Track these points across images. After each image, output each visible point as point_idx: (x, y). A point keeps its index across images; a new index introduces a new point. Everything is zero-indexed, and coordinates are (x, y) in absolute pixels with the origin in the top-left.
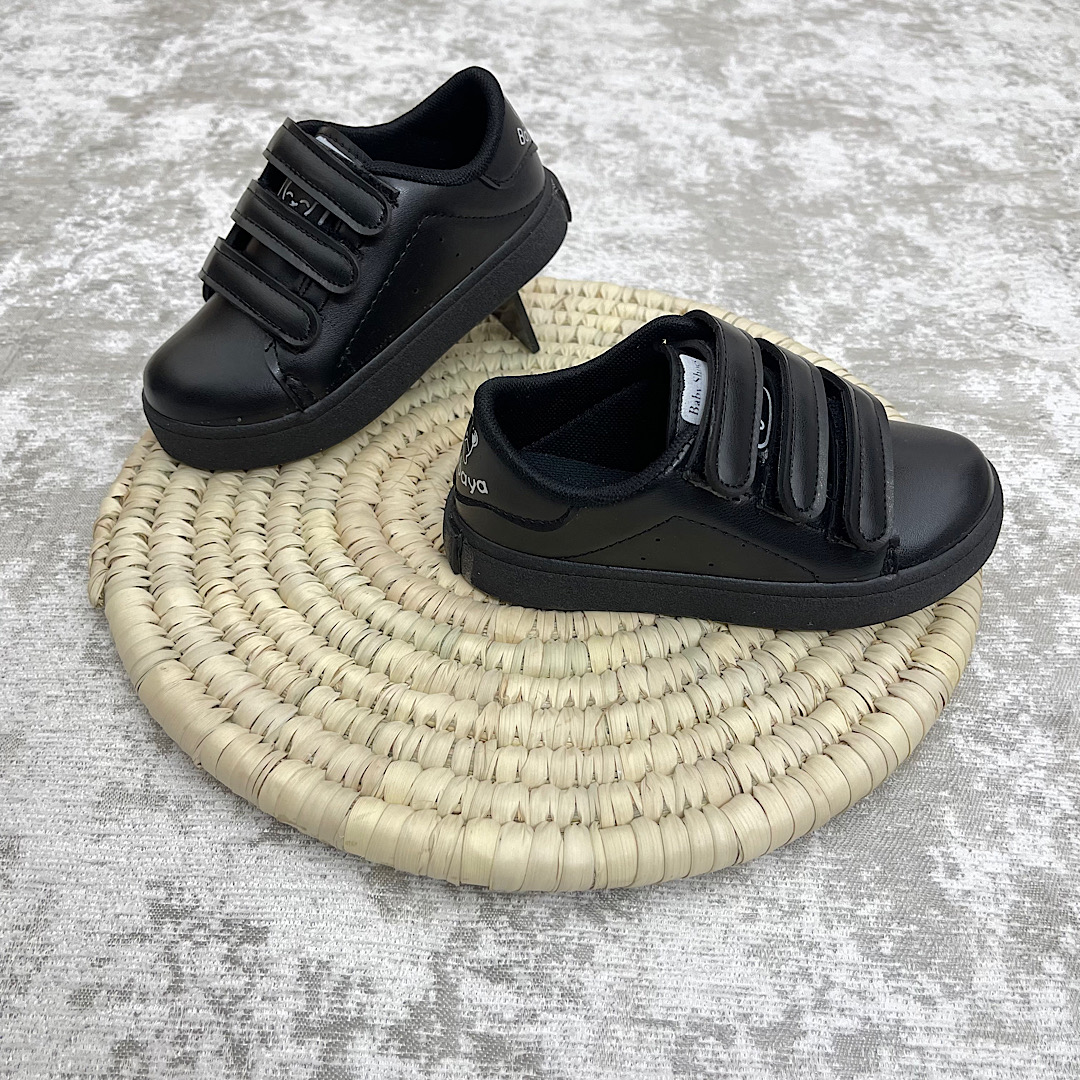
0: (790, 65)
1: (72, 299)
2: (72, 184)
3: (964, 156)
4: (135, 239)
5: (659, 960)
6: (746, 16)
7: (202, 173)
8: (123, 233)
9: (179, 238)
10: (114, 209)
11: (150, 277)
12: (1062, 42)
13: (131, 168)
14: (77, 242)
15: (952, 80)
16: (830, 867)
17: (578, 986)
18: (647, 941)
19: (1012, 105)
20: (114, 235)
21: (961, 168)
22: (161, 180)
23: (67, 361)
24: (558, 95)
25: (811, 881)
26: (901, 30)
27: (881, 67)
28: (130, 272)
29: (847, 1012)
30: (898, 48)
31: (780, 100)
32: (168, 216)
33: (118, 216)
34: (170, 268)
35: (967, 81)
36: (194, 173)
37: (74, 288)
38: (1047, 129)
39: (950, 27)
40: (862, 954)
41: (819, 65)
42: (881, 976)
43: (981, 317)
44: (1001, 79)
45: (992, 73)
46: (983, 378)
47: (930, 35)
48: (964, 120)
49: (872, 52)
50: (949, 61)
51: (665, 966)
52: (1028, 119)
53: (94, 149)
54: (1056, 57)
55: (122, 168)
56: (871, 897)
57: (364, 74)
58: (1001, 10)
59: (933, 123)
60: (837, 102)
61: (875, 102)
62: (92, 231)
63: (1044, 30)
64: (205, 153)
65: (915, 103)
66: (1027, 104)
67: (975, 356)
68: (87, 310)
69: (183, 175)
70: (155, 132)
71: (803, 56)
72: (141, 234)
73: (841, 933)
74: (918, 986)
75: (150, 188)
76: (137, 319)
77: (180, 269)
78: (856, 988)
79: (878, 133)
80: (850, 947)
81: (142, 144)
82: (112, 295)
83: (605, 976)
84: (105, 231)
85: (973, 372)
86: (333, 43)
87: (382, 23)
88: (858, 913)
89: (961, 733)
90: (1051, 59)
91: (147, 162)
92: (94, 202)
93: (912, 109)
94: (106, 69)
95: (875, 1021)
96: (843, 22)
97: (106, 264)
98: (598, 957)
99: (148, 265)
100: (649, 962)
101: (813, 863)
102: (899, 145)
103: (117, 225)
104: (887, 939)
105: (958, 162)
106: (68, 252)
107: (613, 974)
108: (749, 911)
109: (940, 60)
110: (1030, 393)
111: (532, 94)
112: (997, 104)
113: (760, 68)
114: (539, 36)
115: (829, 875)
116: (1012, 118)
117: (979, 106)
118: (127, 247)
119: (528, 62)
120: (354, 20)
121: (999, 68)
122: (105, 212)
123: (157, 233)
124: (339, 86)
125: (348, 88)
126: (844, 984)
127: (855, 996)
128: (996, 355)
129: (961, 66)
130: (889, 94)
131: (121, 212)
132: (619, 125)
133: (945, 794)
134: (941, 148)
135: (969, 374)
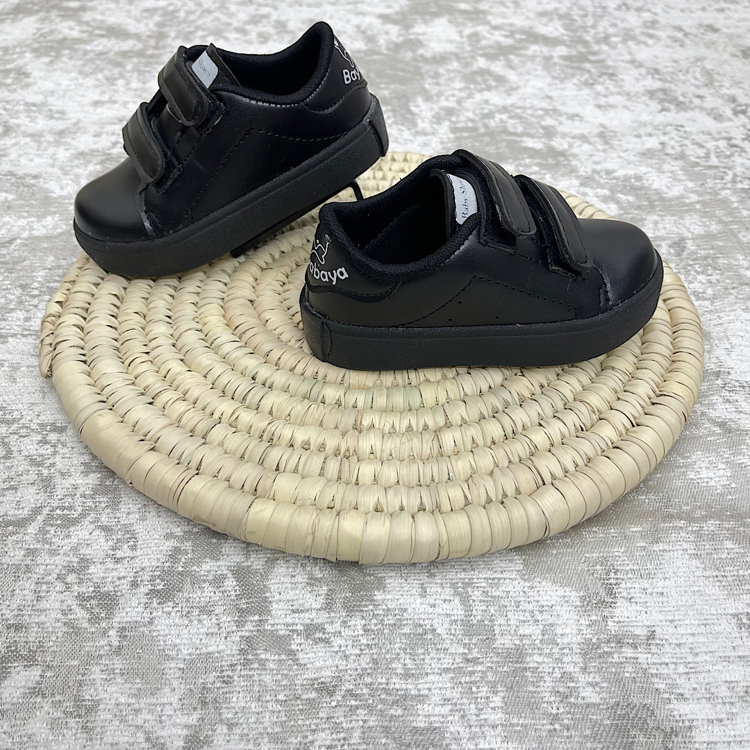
0: (471, 100)
3: (638, 184)
6: (429, 54)
12: (699, 64)
15: (613, 106)
19: (669, 128)
21: (637, 196)
26: (562, 62)
27: (550, 97)
30: (562, 80)
31: (466, 134)
35: (626, 107)
38: (705, 151)
39: (602, 57)
41: (496, 98)
44: (655, 106)
45: (646, 99)
47: (588, 66)
48: (630, 146)
49: (540, 84)
50: (607, 89)
52: (687, 142)
54: (696, 79)
57: (77, 128)
58: (642, 38)
59: (604, 151)
60: (516, 134)
61: (549, 132)
63: (682, 54)
65: (585, 132)
66: (682, 126)
71: (480, 91)
79: (557, 164)
86: (50, 100)
87: (100, 76)
90: (693, 81)
93: (583, 138)
96: (512, 57)
102: (577, 177)
105: (633, 190)
109: (599, 88)
112: (656, 128)
113: (444, 104)
116: (672, 141)
117: (642, 131)
120: (74, 74)
121: (651, 94)
124: (49, 142)
125: (58, 144)
129: (618, 93)
130: (561, 123)
134: (615, 178)
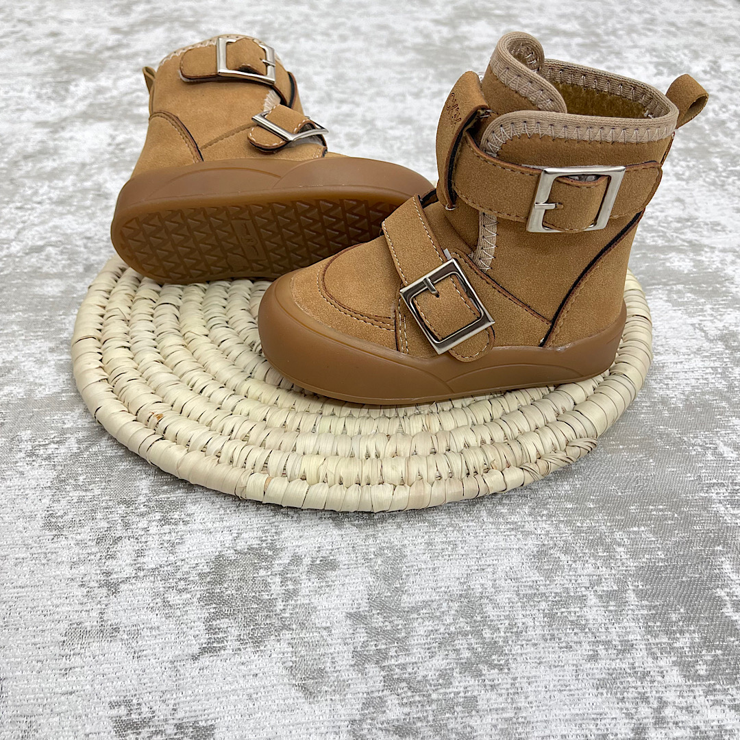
1: (17, 260)
2: (12, 181)
4: (61, 215)
5: (529, 699)
7: (106, 170)
8: (52, 211)
9: (94, 214)
10: (45, 197)
11: (74, 242)
13: (55, 169)
14: (19, 220)
16: (646, 612)
17: (469, 729)
18: (517, 685)
20: (45, 213)
22: (77, 175)
23: (16, 303)
24: (353, 103)
25: (634, 624)
28: (60, 239)
29: (680, 725)
32: (84, 199)
33: (48, 201)
34: (88, 235)
36: (100, 169)
37: (18, 252)
40: (685, 676)
42: (701, 693)
43: (670, 219)
46: (681, 258)
51: (535, 704)
53: (27, 157)
55: (48, 169)
56: (682, 632)
62: (29, 212)
64: (107, 156)
67: (672, 244)
68: (29, 266)
69: (93, 171)
70: (70, 144)
72: (65, 211)
73: (664, 662)
74: (730, 697)
75: (69, 181)
76: (67, 271)
77: (96, 235)
78: (684, 705)
80: (674, 672)
81: (62, 151)
82: (46, 255)
83: (489, 719)
84: (38, 211)
85: (674, 254)
88: (675, 645)
89: (720, 503)
91: (66, 164)
92: (29, 192)
94: (32, 106)
95: (703, 729)
97: (41, 234)
98: (482, 704)
99: (72, 234)
100: (522, 703)
101: (632, 610)
103: (47, 206)
104: (701, 662)
106: (13, 227)
107: (495, 716)
108: (591, 653)
110: (715, 266)
111: (335, 104)
114: (334, 66)
115: (647, 619)
118: (56, 221)
119: (330, 83)
122: (38, 199)
123: (77, 211)
126: (674, 702)
127: (684, 711)
128: (686, 244)
131: (50, 199)
132: (399, 117)
133: (720, 548)
135: (670, 255)
